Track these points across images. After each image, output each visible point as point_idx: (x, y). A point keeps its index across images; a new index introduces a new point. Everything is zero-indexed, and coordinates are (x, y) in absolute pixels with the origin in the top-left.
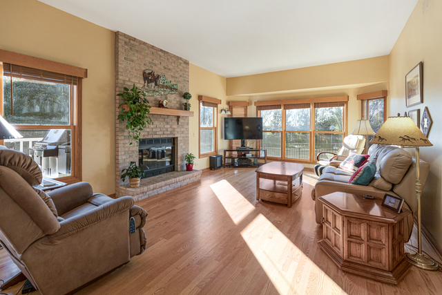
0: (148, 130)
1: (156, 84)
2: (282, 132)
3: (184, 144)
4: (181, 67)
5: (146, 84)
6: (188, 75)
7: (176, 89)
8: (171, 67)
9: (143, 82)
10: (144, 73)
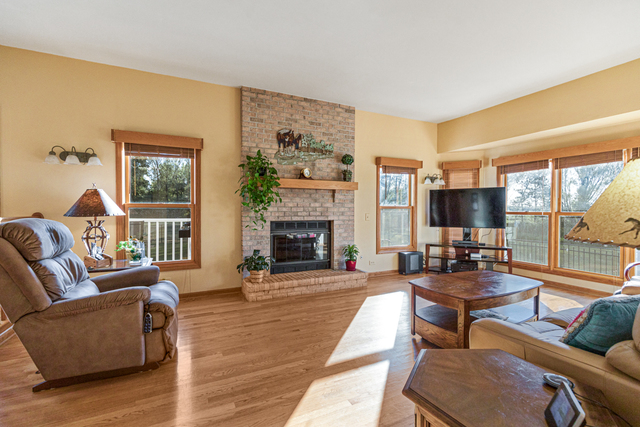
0: (284, 209)
1: (297, 148)
2: (550, 215)
3: (345, 231)
4: (339, 118)
5: (282, 148)
6: (353, 129)
7: (331, 152)
8: (322, 121)
9: (277, 147)
10: (279, 134)
